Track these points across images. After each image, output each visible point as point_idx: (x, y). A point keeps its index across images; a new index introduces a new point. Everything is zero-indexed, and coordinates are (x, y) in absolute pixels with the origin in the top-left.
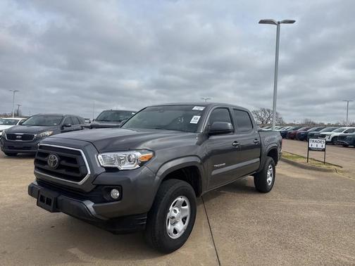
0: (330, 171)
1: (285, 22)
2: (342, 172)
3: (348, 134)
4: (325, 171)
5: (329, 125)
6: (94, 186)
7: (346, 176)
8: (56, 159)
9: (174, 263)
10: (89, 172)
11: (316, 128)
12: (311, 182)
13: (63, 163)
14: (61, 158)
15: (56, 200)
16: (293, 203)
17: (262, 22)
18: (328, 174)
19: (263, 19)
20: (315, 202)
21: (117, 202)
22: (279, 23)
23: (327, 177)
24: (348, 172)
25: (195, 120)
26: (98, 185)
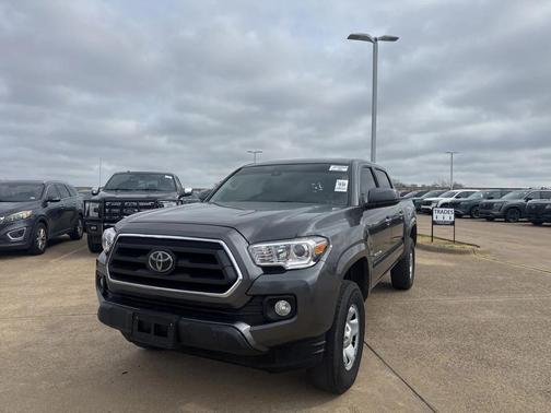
0: (467, 252)
1: (384, 39)
2: (481, 253)
3: (461, 199)
4: (460, 252)
5: (434, 188)
6: (249, 298)
7: (489, 258)
8: (170, 257)
9: (359, 408)
10: (241, 277)
11: (416, 192)
12: (452, 270)
13: (184, 263)
14: (178, 256)
15: (177, 326)
16: (452, 301)
17: (352, 37)
18: (467, 257)
19: (354, 33)
20: (477, 299)
21: (288, 321)
22: (376, 39)
23: (468, 261)
24: (489, 252)
25: (341, 186)
26: (254, 296)
